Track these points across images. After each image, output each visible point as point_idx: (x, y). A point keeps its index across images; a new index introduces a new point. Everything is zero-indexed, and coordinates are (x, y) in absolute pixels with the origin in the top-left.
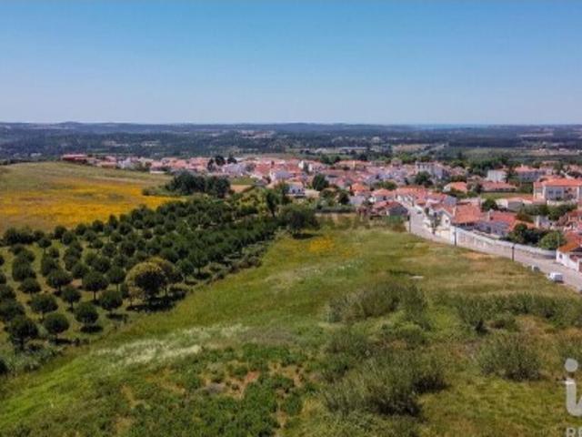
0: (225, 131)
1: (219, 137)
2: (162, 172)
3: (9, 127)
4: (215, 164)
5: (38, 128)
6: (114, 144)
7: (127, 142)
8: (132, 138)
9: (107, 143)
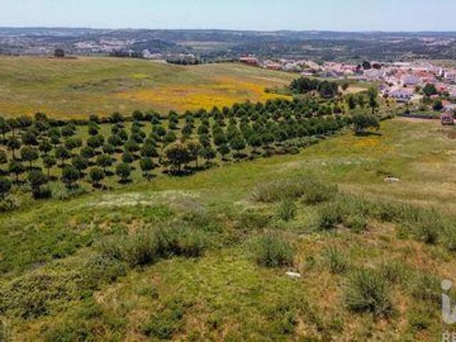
0: (407, 38)
1: (399, 44)
2: (311, 74)
3: (241, 34)
4: (362, 69)
5: (261, 34)
6: (309, 47)
7: (320, 46)
8: (326, 43)
9: (305, 47)
